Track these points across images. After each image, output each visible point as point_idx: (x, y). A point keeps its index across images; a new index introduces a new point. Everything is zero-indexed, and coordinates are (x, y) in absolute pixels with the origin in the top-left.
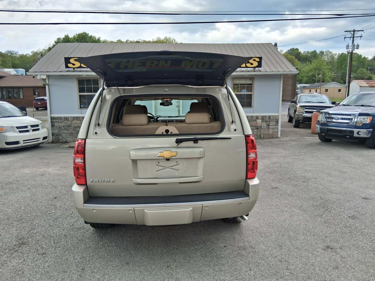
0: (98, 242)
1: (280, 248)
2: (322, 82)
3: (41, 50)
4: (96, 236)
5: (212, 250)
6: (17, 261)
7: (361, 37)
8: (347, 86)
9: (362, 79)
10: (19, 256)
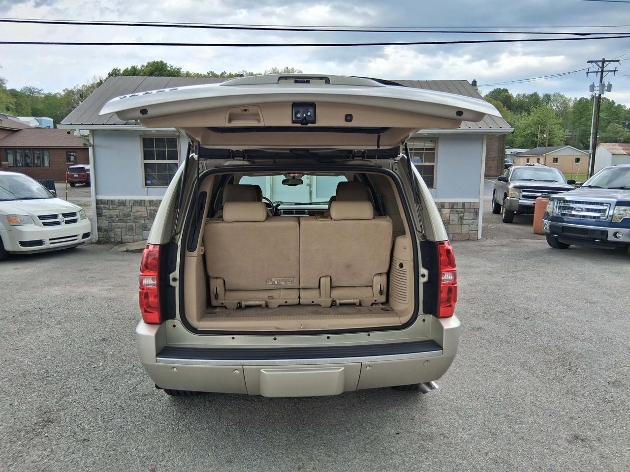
0: (179, 421)
1: (492, 438)
2: (549, 146)
3: (80, 87)
4: (175, 410)
5: (375, 439)
6: (40, 453)
7: (615, 71)
8: (590, 154)
9: (616, 141)
10: (43, 444)
